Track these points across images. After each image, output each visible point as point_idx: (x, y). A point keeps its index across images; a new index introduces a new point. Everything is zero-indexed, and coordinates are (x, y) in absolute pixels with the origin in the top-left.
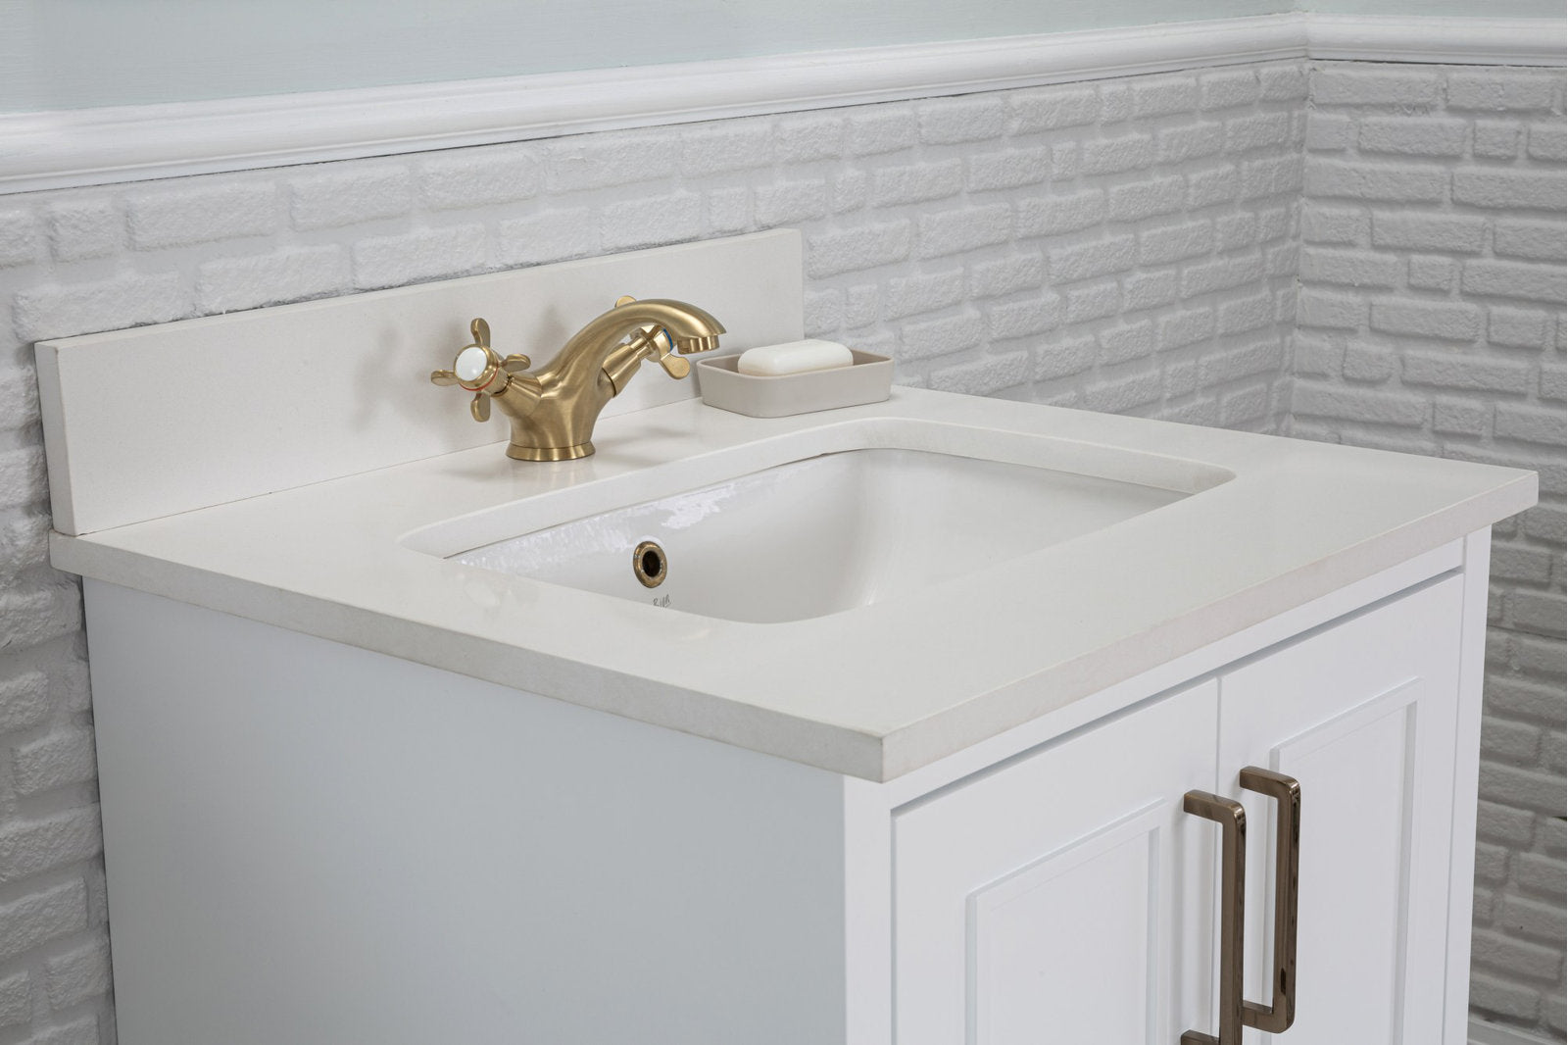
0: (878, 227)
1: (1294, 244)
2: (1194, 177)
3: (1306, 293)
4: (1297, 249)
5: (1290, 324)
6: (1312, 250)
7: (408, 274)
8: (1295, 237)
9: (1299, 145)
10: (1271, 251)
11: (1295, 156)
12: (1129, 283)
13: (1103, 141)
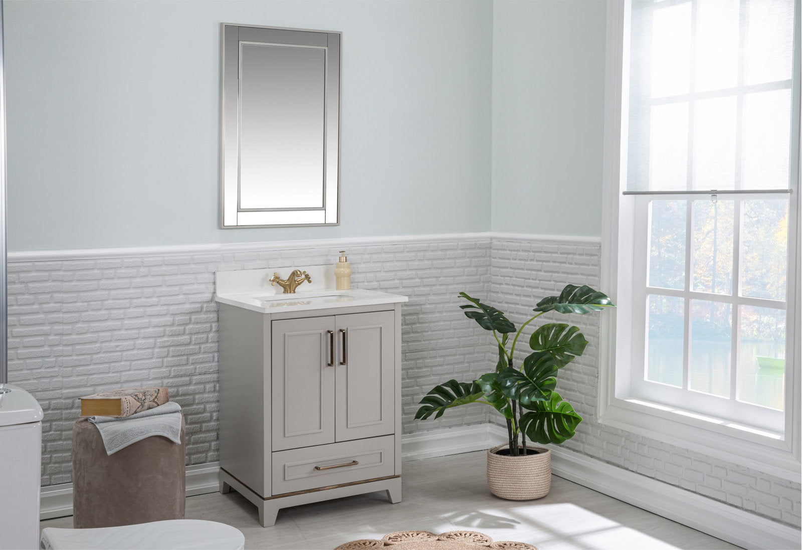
0: (373, 265)
1: (489, 275)
2: (458, 261)
3: (493, 285)
4: (490, 276)
5: (490, 291)
6: (493, 277)
7: (278, 266)
8: (490, 274)
9: (490, 256)
10: (482, 277)
11: (488, 258)
12: (440, 279)
13: (431, 253)
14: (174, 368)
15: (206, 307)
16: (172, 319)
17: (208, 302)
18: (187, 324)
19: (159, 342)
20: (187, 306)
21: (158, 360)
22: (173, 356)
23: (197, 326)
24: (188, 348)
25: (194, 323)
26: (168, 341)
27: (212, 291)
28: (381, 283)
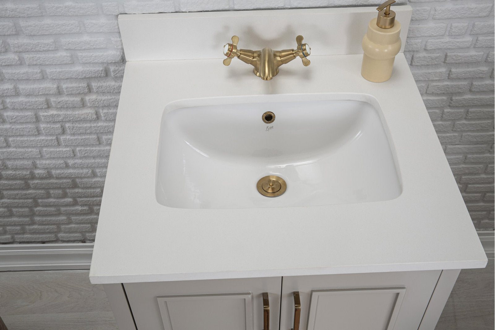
14: (78, 149)
15: (114, 71)
16: (55, 86)
17: (115, 63)
18: (85, 94)
19: (43, 116)
20: (78, 68)
21: (50, 138)
22: (74, 134)
23: (104, 98)
24: (95, 125)
25: (97, 92)
26: (59, 116)
27: (120, 47)
28: (481, 38)
